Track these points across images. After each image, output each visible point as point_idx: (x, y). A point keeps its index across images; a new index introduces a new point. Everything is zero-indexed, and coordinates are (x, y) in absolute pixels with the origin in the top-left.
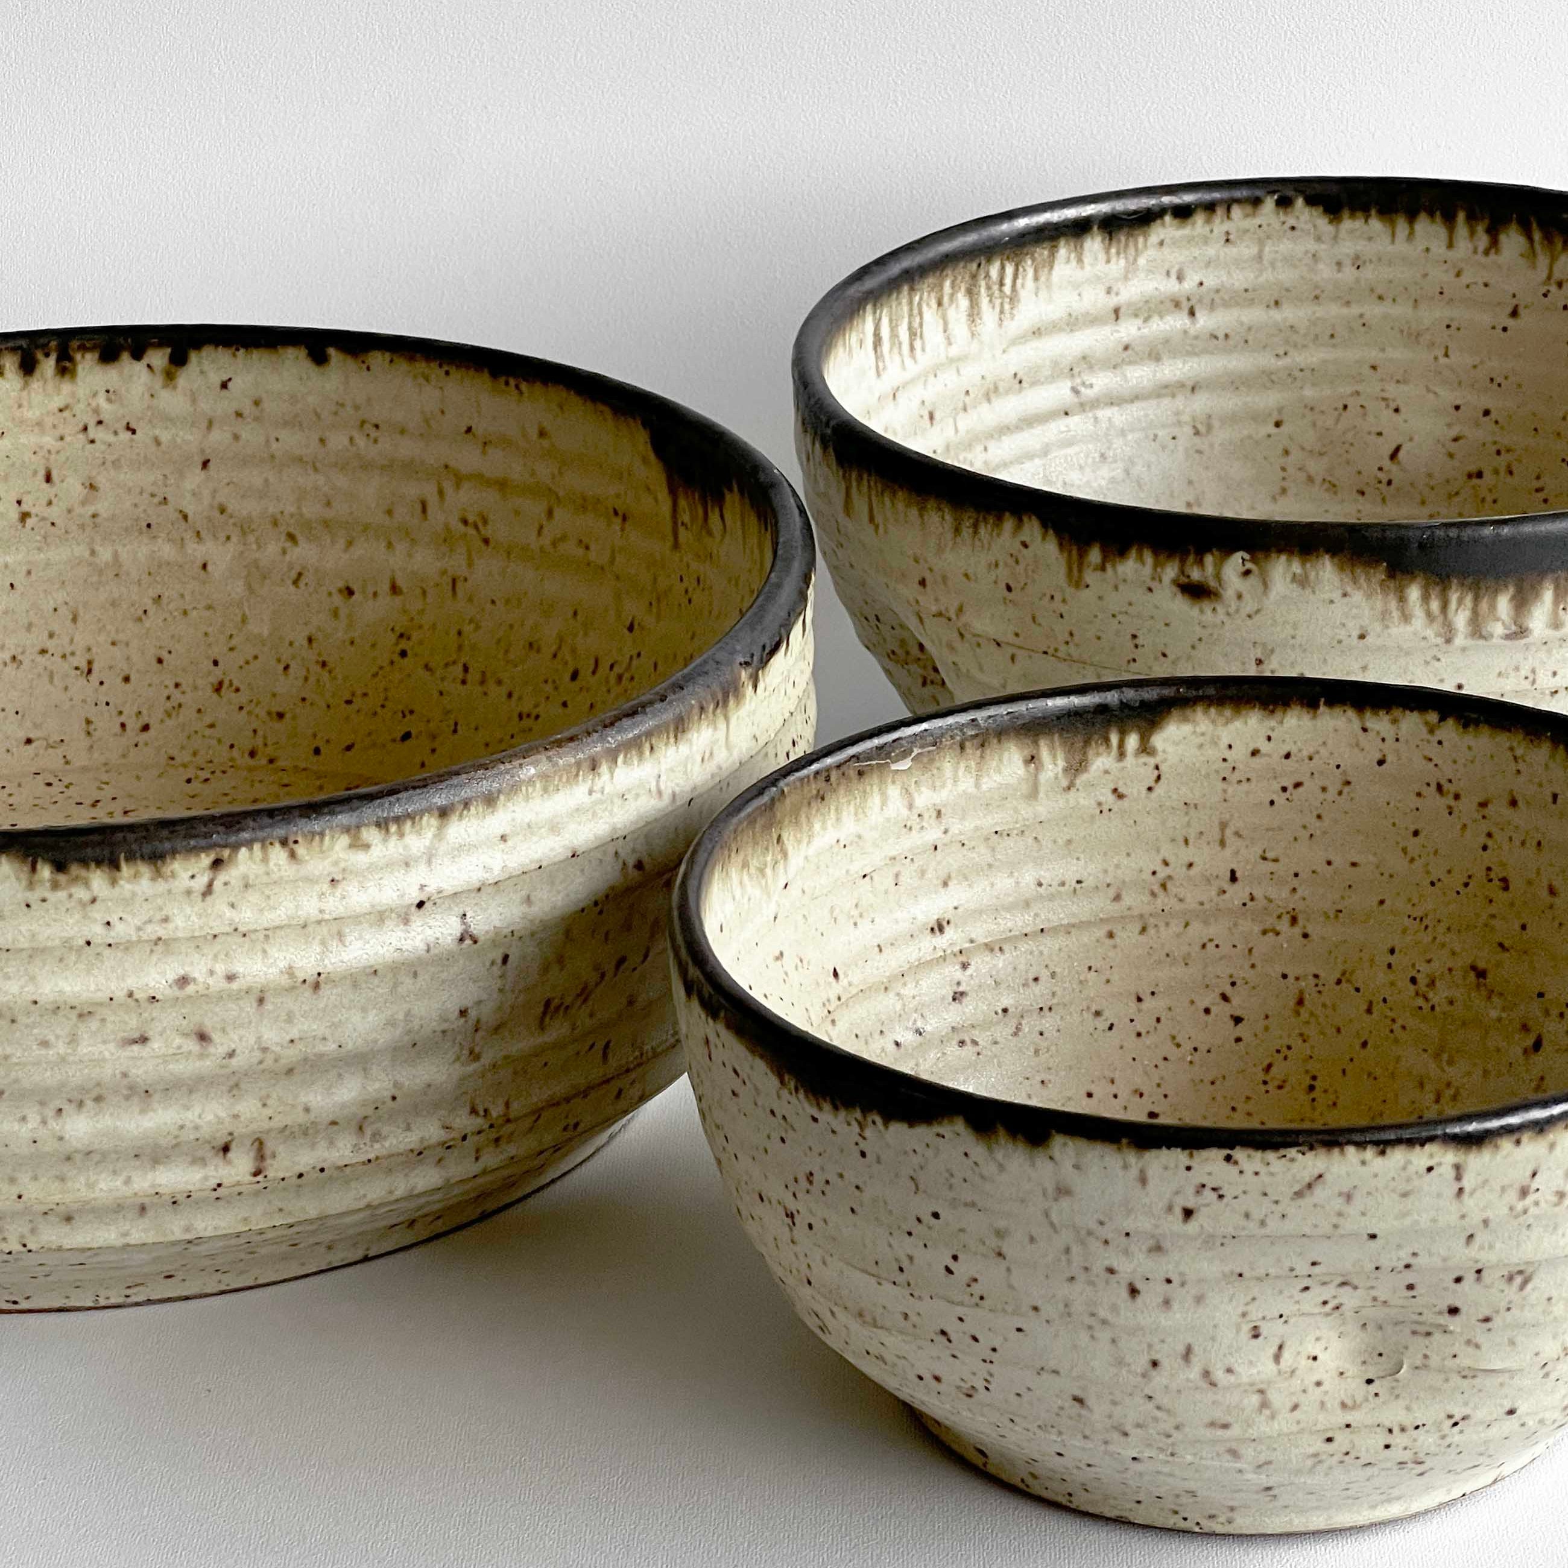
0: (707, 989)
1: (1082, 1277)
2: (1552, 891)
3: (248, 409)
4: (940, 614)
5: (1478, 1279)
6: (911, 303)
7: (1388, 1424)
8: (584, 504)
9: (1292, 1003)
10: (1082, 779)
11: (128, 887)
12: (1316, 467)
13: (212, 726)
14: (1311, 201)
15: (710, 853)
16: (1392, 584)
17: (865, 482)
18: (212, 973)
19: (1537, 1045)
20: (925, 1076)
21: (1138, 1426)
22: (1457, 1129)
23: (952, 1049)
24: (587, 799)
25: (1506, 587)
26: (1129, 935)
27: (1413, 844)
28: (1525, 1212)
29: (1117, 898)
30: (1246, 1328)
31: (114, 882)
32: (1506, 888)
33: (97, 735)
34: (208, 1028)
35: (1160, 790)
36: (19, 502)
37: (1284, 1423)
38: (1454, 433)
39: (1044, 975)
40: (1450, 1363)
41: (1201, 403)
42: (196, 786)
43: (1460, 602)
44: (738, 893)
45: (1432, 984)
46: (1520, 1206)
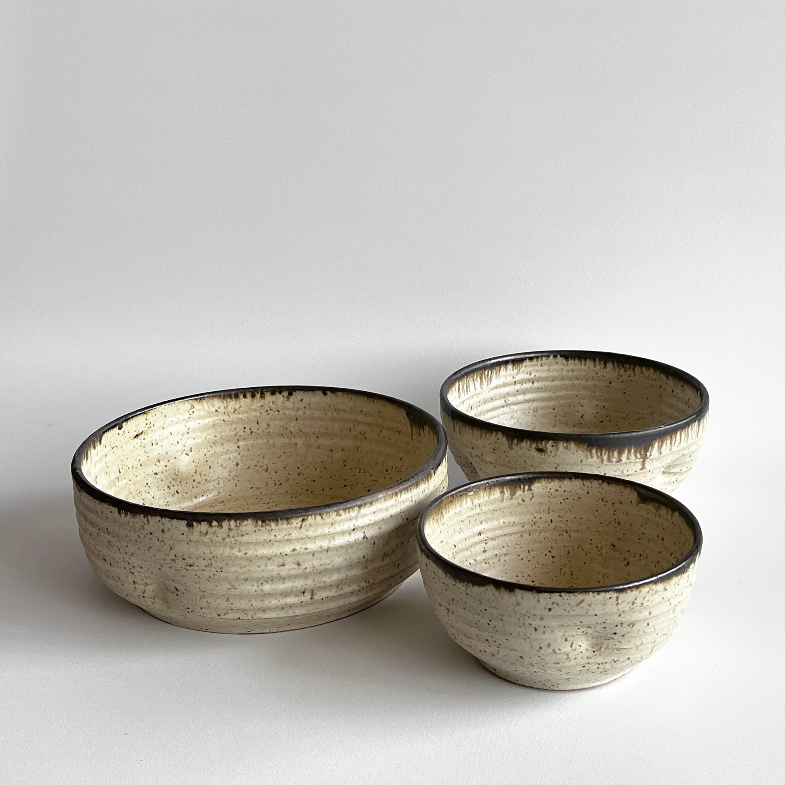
0: (427, 551)
1: (522, 626)
2: (631, 525)
3: (307, 406)
4: (477, 456)
5: (622, 626)
6: (467, 381)
7: (598, 662)
8: (389, 429)
9: (567, 553)
10: (514, 497)
11: (281, 526)
12: (563, 420)
13: (297, 484)
14: (561, 356)
15: (426, 516)
16: (589, 449)
17: (458, 424)
18: (301, 548)
19: (628, 564)
20: (477, 572)
21: (536, 664)
22: (617, 588)
23: (483, 565)
24: (395, 503)
25: (616, 449)
26: (526, 536)
27: (596, 513)
28: (633, 608)
29: (523, 526)
30: (564, 639)
31: (277, 525)
32: (619, 525)
33: (269, 486)
34: (300, 562)
35: (533, 500)
36: (250, 429)
37: (573, 662)
38: (596, 411)
39: (506, 546)
40: (614, 647)
41: (535, 404)
42: (293, 499)
43: (605, 453)
44: (432, 525)
45: (601, 548)
46: (632, 607)
